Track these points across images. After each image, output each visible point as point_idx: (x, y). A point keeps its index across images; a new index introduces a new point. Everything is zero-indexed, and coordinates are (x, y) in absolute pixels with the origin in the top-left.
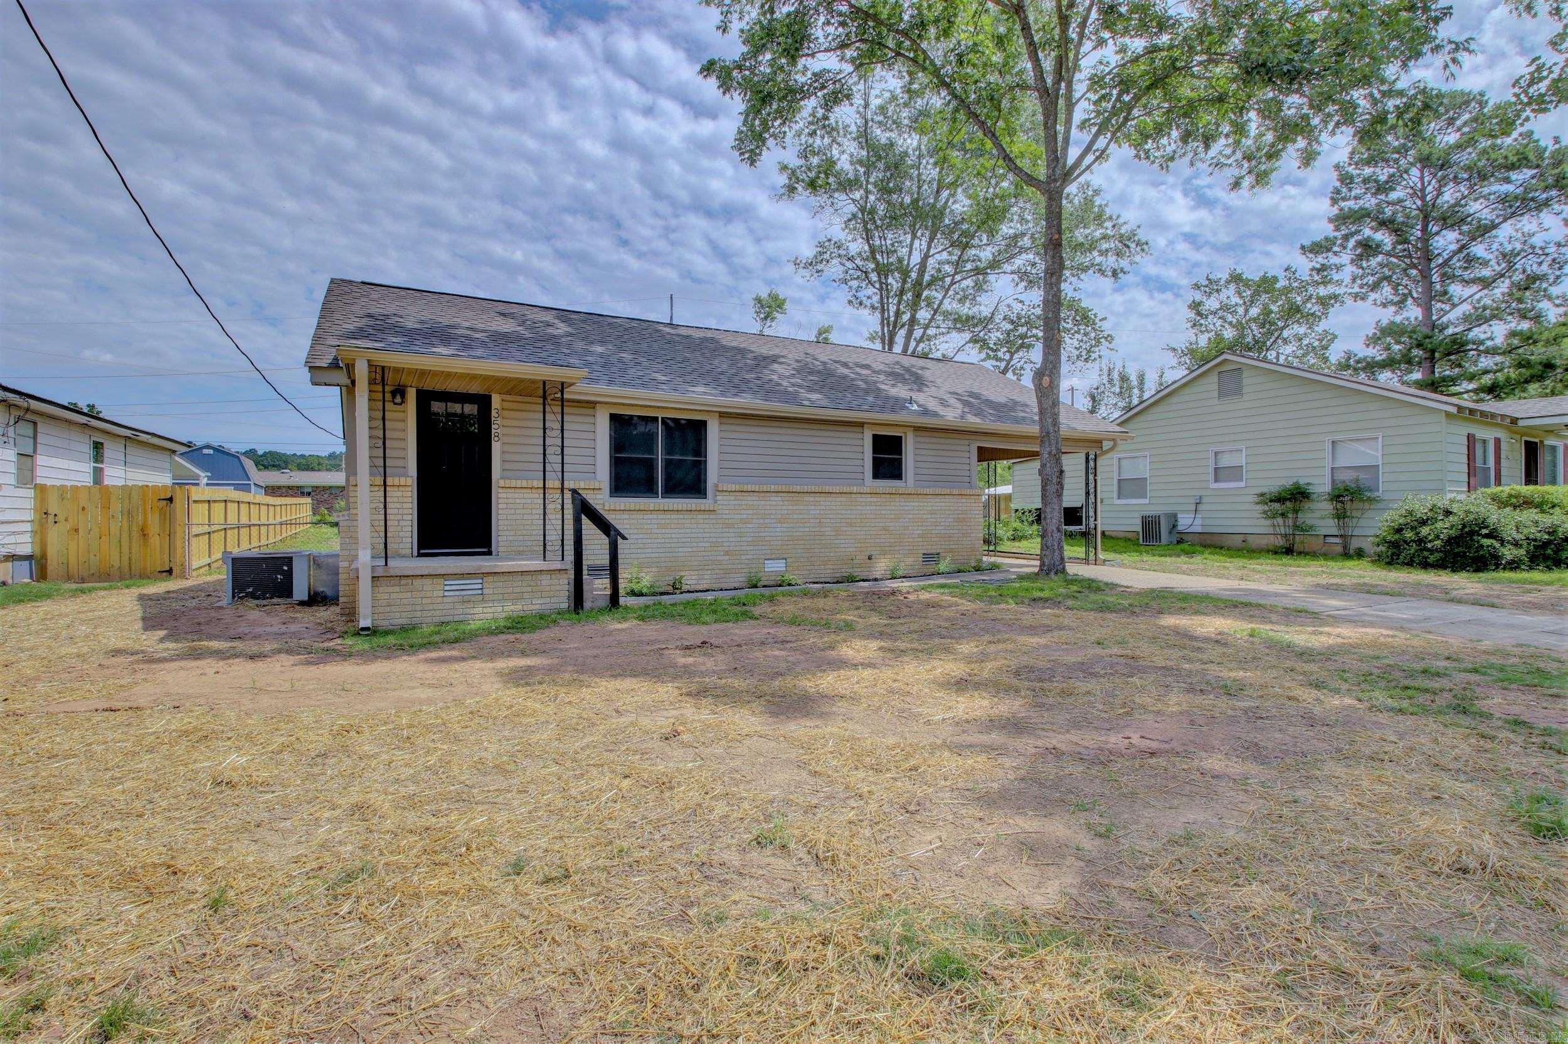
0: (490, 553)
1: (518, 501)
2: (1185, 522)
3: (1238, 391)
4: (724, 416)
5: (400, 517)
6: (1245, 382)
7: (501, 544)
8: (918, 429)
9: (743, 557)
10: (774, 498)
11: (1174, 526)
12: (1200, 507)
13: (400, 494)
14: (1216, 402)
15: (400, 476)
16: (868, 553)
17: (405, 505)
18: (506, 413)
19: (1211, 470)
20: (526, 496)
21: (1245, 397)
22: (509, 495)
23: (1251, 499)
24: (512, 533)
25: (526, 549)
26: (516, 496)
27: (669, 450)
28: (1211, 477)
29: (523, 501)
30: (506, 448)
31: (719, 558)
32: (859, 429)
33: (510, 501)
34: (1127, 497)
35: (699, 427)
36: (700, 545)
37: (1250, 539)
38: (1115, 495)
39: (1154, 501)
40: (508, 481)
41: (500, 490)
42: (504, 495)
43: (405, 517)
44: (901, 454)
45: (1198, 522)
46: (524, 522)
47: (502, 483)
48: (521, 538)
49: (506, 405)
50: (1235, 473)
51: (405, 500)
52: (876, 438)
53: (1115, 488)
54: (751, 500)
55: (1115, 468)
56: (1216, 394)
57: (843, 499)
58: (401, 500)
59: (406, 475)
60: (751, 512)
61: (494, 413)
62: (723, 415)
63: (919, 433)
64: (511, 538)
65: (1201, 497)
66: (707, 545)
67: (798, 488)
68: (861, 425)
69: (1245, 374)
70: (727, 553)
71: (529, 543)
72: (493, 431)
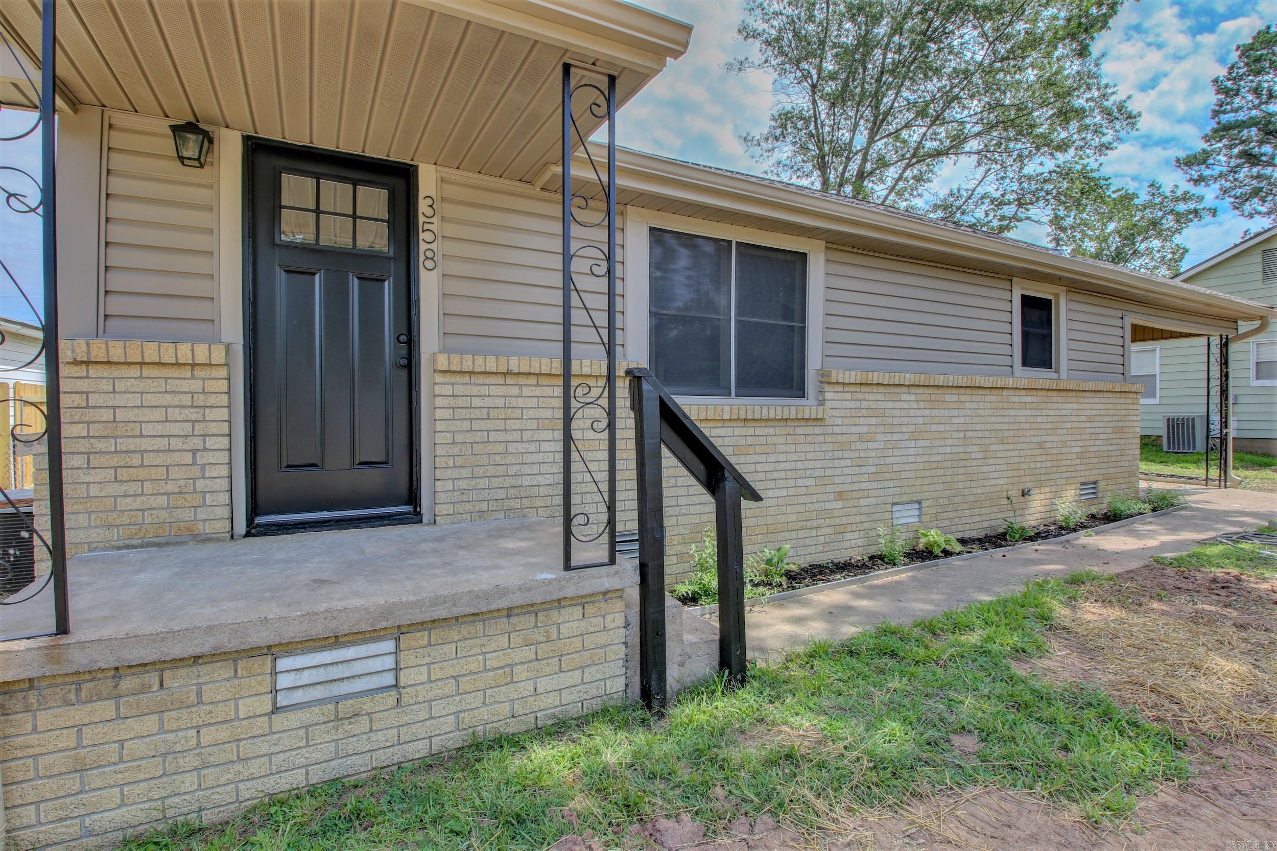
0: (416, 517)
1: (477, 402)
4: (832, 247)
5: (197, 443)
7: (442, 497)
8: (1071, 290)
9: (863, 502)
12: (1236, 408)
13: (197, 385)
14: (1259, 284)
15: (194, 340)
16: (1021, 487)
17: (210, 414)
18: (450, 210)
20: (494, 390)
22: (459, 390)
24: (465, 473)
25: (494, 506)
26: (475, 390)
28: (1252, 373)
29: (488, 402)
30: (454, 287)
31: (828, 506)
32: (1006, 284)
33: (461, 402)
36: (800, 482)
39: (1165, 401)
40: (456, 358)
41: (439, 378)
42: (448, 390)
43: (210, 443)
46: (490, 448)
47: (442, 362)
48: (483, 483)
49: (450, 191)
51: (212, 400)
52: (1026, 302)
56: (1260, 276)
58: (200, 400)
59: (213, 340)
60: (873, 421)
61: (423, 206)
62: (829, 245)
63: (1069, 296)
64: (463, 484)
66: (811, 482)
68: (1009, 277)
70: (840, 496)
71: (501, 494)
72: (423, 247)
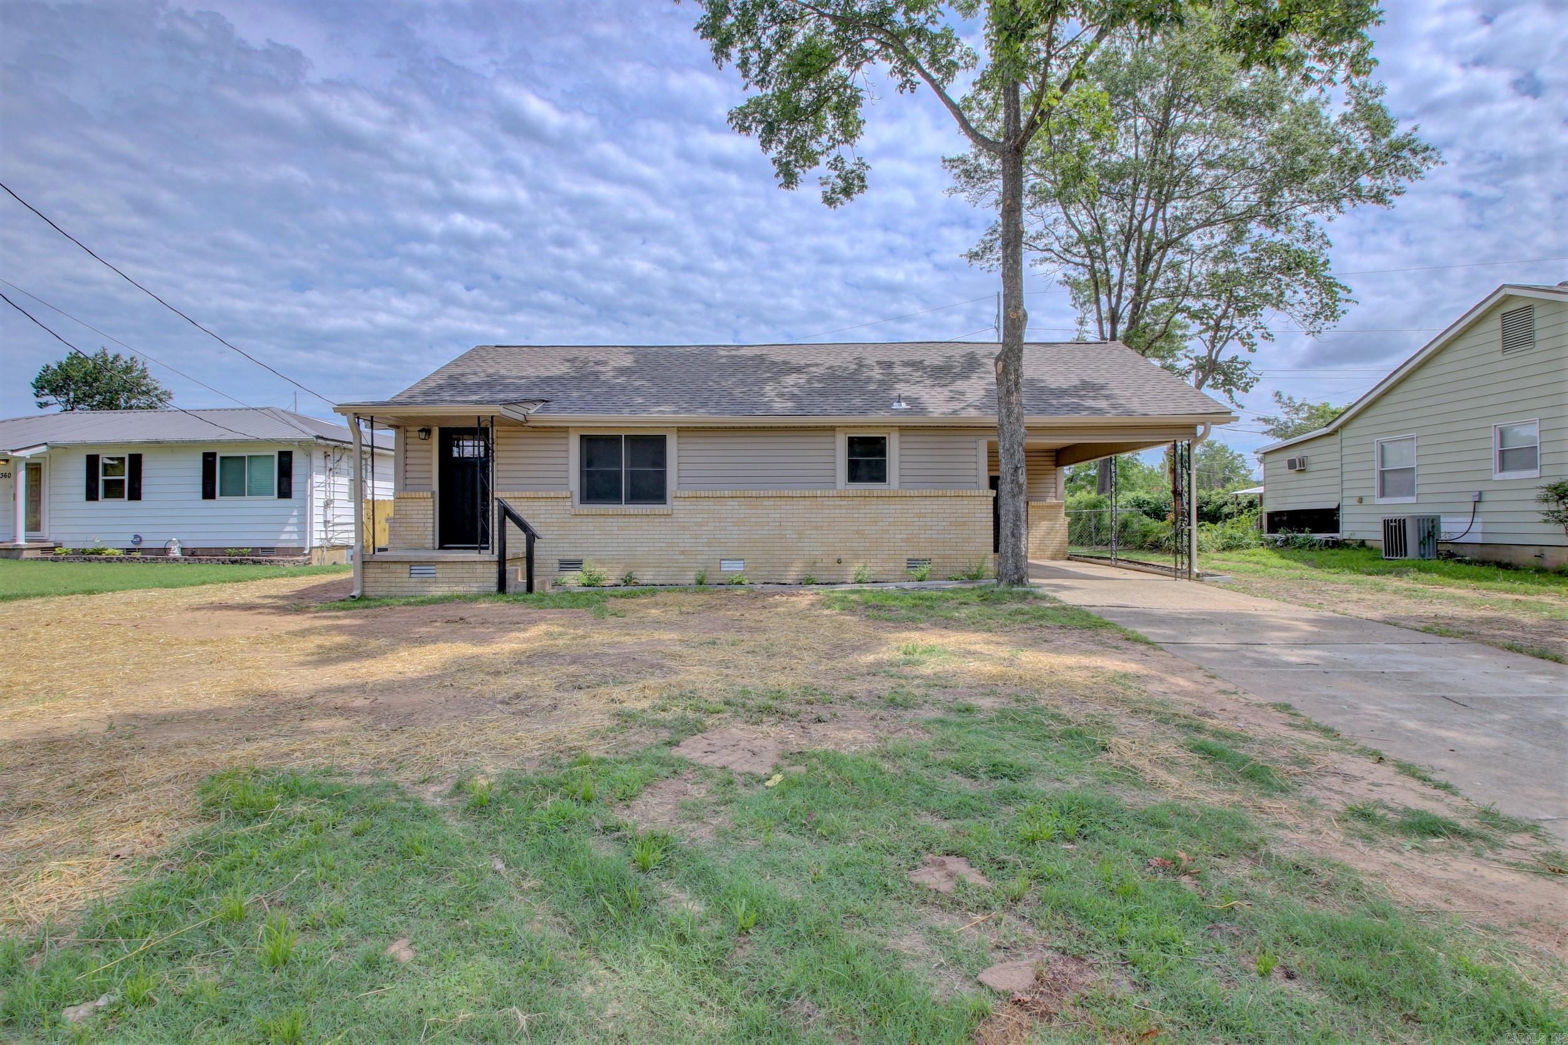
2: (1452, 527)
3: (1528, 339)
4: (683, 430)
6: (1538, 325)
8: (904, 429)
9: (699, 557)
10: (730, 502)
11: (1431, 535)
12: (1481, 507)
13: (424, 504)
14: (1499, 356)
16: (837, 557)
17: (429, 512)
18: (500, 441)
19: (1494, 455)
21: (1539, 346)
23: (1534, 494)
27: (632, 462)
28: (1494, 463)
30: (500, 467)
31: (674, 557)
32: (830, 433)
34: (1389, 496)
35: (659, 442)
37: (1547, 552)
38: (1376, 491)
39: (1422, 499)
43: (428, 521)
44: (885, 456)
45: (1477, 528)
49: (500, 434)
50: (1524, 457)
51: (429, 508)
52: (852, 442)
53: (1376, 483)
54: (706, 505)
55: (1376, 457)
56: (1499, 345)
57: (808, 502)
58: (425, 508)
59: (430, 490)
60: (706, 515)
61: (495, 443)
62: (680, 430)
63: (904, 433)
65: (1480, 493)
67: (754, 493)
68: (832, 429)
69: (1537, 314)
70: (682, 553)
